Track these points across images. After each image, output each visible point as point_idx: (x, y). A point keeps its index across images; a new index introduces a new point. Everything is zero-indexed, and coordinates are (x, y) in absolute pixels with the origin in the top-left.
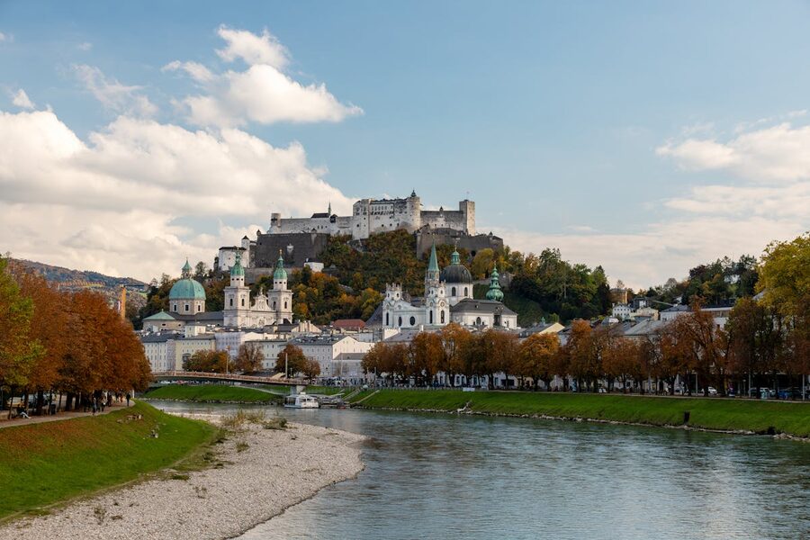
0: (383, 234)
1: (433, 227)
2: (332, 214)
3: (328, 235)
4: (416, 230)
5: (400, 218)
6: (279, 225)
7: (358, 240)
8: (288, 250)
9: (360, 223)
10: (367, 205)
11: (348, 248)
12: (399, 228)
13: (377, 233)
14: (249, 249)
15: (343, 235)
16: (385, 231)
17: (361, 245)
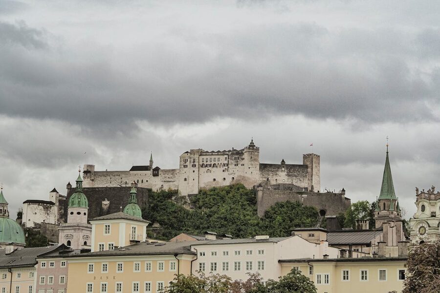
0: (214, 189)
1: (273, 182)
2: (154, 167)
3: (150, 190)
4: (256, 184)
5: (236, 171)
6: (93, 178)
7: (185, 196)
8: (103, 206)
9: (188, 177)
10: (196, 156)
11: (173, 205)
12: (234, 182)
13: (208, 188)
14: (57, 204)
15: (167, 191)
16: (218, 186)
17: (189, 202)
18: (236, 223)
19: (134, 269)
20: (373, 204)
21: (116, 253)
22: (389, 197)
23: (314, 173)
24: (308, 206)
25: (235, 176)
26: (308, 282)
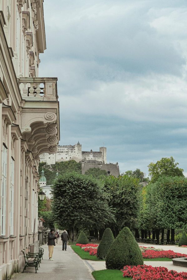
0: (62, 162)
1: (87, 159)
4: (80, 160)
5: (71, 154)
7: (49, 165)
9: (51, 157)
12: (71, 159)
13: (59, 162)
15: (41, 163)
16: (64, 161)
17: (51, 168)
20: (134, 172)
23: (104, 155)
24: (103, 170)
25: (71, 157)
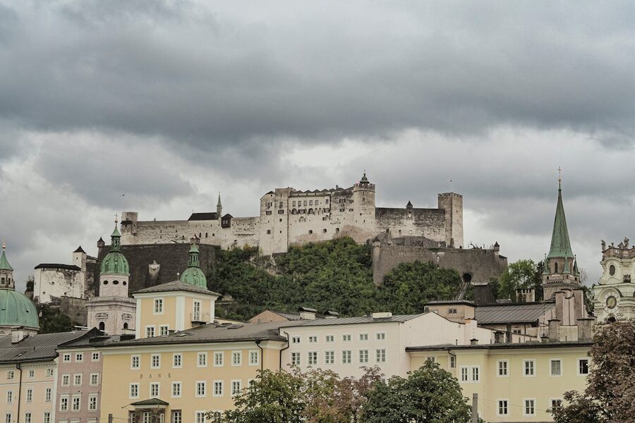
0: (310, 246)
1: (395, 235)
2: (223, 214)
3: (218, 248)
4: (370, 238)
5: (341, 219)
6: (135, 231)
7: (269, 256)
8: (150, 271)
9: (273, 228)
10: (284, 198)
11: (252, 269)
12: (339, 235)
13: (302, 243)
14: (84, 269)
15: (242, 248)
16: (315, 241)
17: (275, 264)
18: (342, 293)
19: (198, 363)
20: (540, 264)
21: (172, 340)
22: (563, 255)
23: (454, 220)
24: (446, 268)
25: (341, 227)
26: (450, 378)
